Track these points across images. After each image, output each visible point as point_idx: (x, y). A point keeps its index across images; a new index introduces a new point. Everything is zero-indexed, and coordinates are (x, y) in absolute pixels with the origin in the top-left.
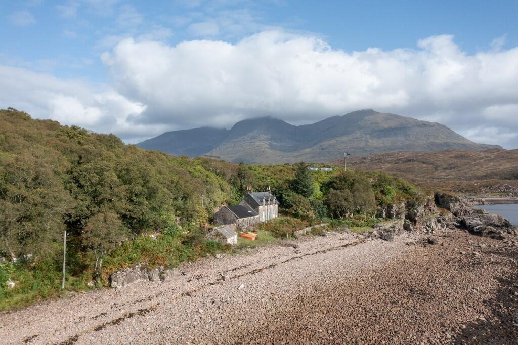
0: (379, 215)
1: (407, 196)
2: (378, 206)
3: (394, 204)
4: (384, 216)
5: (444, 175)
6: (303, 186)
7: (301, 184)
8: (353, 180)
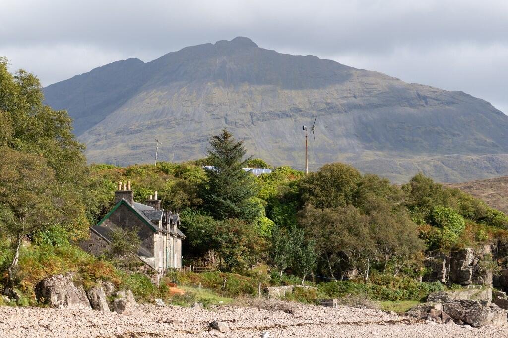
0: (432, 276)
1: (496, 230)
2: (426, 253)
3: (468, 246)
4: (444, 280)
6: (230, 199)
7: (226, 193)
8: (359, 185)
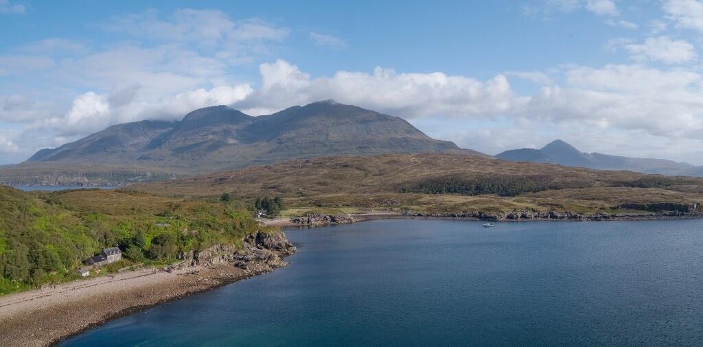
5: (371, 183)
